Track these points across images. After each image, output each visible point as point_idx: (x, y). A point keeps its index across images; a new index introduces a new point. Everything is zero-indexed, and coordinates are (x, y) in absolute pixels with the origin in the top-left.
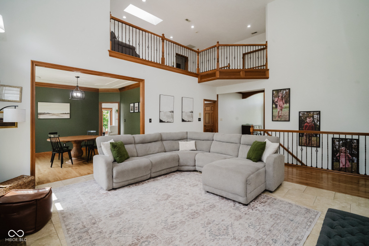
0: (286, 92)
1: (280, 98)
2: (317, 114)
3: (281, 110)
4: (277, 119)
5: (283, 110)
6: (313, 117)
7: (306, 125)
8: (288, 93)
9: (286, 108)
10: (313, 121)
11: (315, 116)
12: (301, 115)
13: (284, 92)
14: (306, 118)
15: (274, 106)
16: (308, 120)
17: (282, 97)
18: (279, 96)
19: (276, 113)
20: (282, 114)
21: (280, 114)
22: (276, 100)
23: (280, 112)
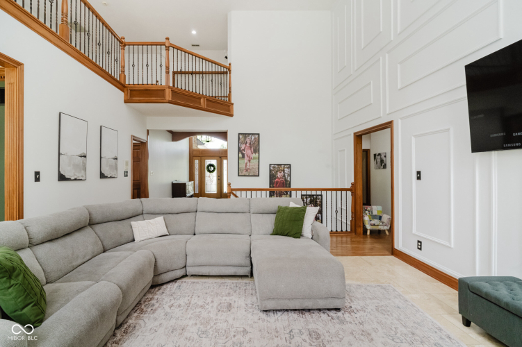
0: (255, 138)
1: (247, 145)
2: (288, 168)
3: (249, 161)
4: (244, 173)
5: (252, 161)
6: (284, 171)
7: (277, 182)
8: (257, 139)
9: (254, 158)
10: (284, 176)
11: (286, 169)
12: (272, 168)
13: (253, 138)
14: (277, 172)
15: (240, 155)
16: (279, 175)
17: (250, 144)
18: (246, 143)
19: (242, 166)
20: (251, 167)
21: (248, 167)
22: (243, 147)
23: (248, 164)
